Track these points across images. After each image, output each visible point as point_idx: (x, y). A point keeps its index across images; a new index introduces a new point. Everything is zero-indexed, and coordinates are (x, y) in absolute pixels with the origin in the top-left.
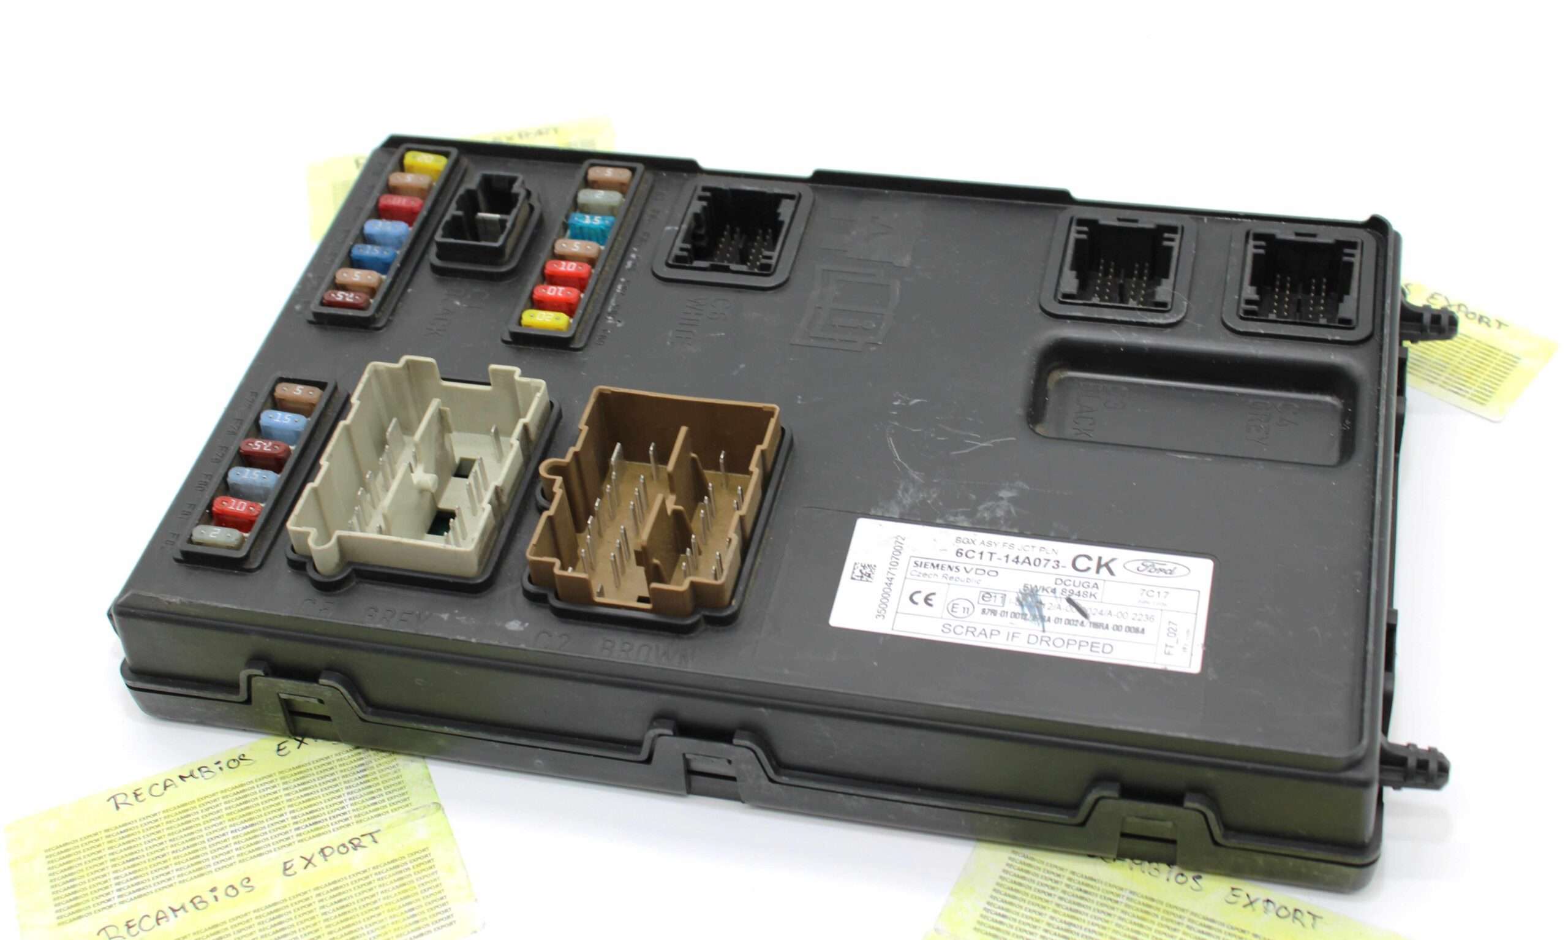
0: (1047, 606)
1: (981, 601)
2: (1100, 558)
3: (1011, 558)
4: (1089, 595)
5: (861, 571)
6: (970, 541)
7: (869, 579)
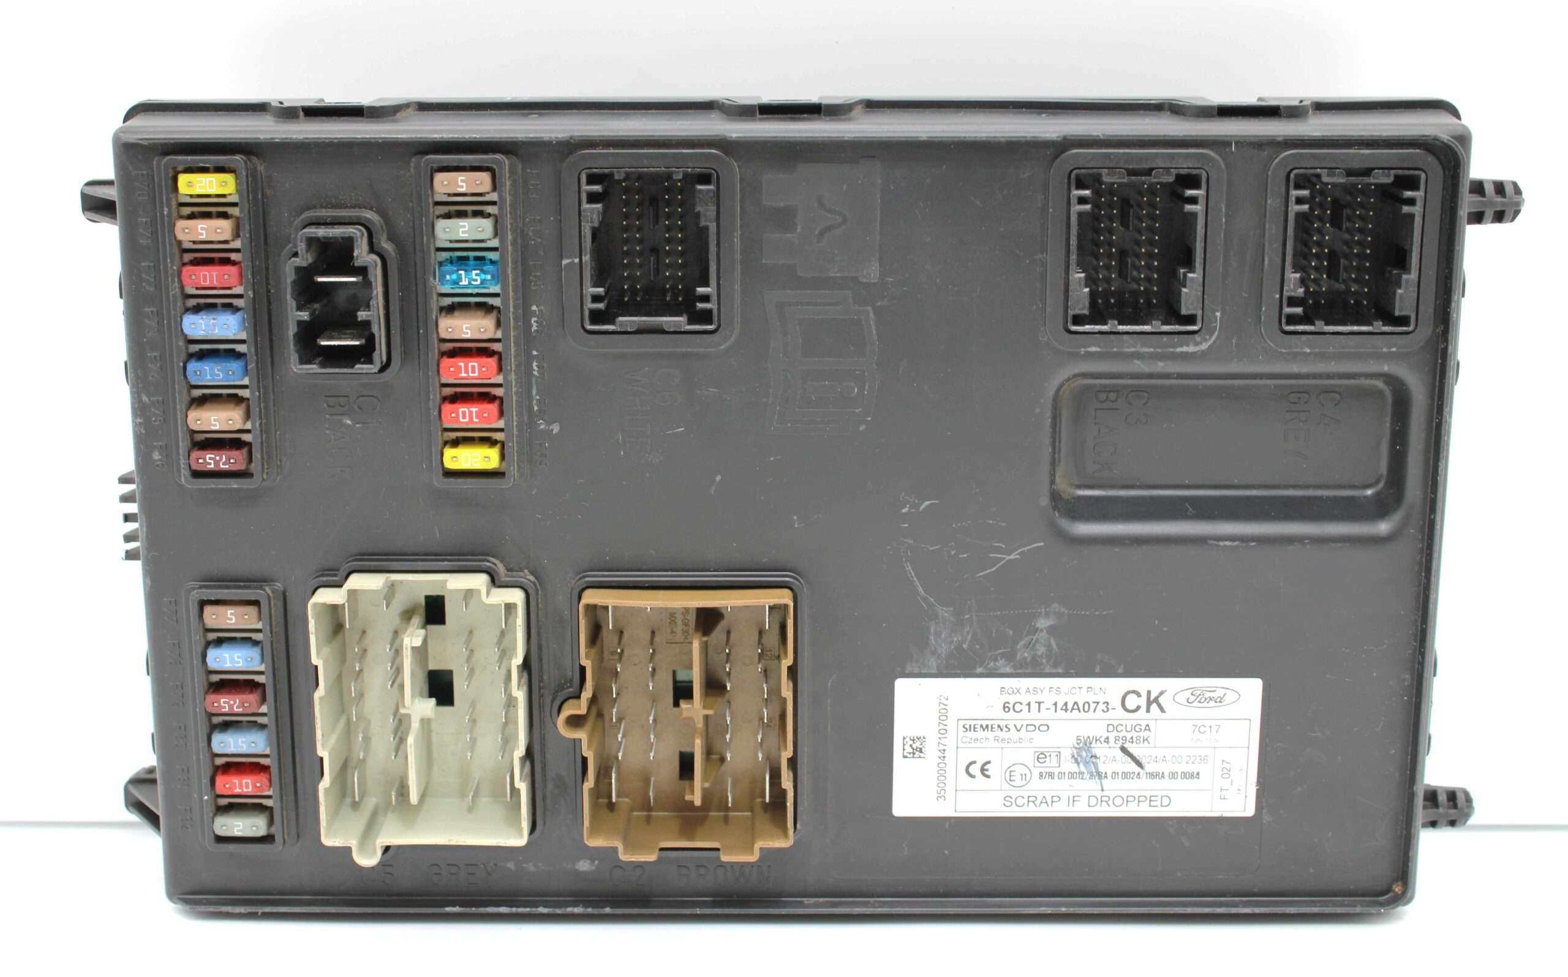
0: (1102, 759)
1: (1037, 764)
2: (1149, 693)
3: (1059, 706)
4: (1142, 740)
5: (911, 746)
6: (1015, 691)
7: (922, 755)
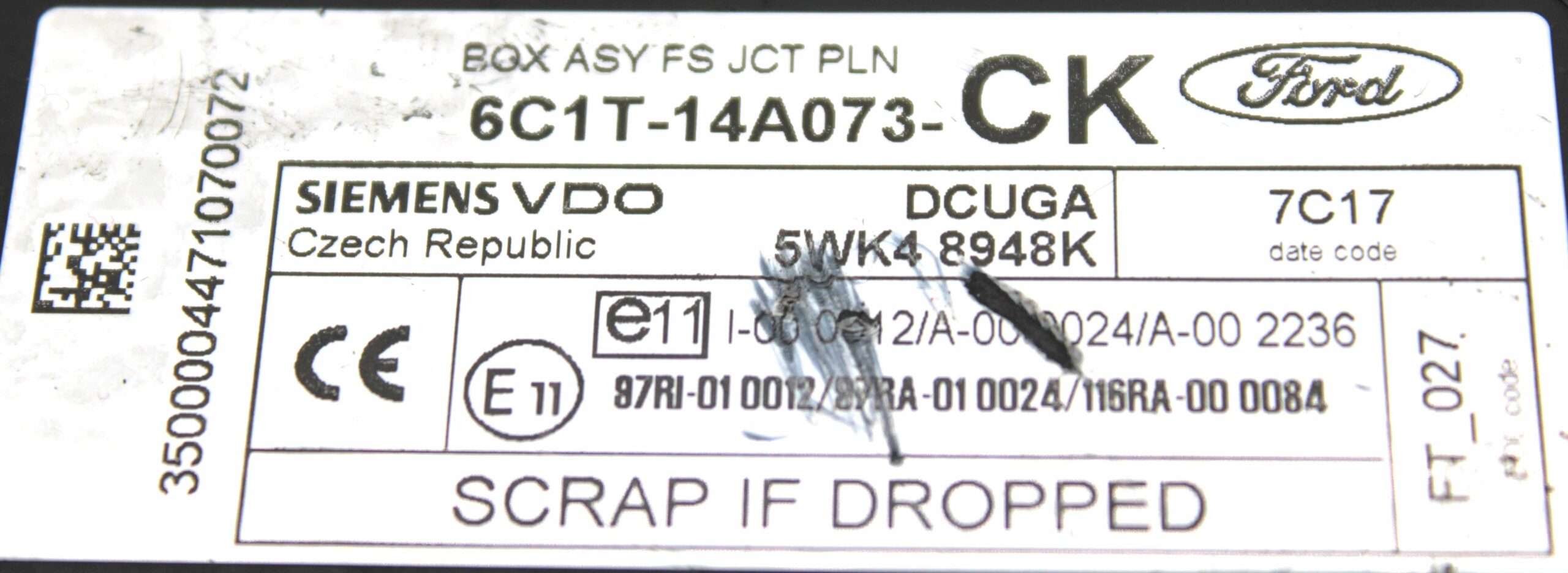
0: (891, 328)
1: (607, 343)
2: (1077, 66)
3: (705, 116)
4: (1058, 248)
5: (73, 263)
6: (526, 58)
7: (116, 301)
